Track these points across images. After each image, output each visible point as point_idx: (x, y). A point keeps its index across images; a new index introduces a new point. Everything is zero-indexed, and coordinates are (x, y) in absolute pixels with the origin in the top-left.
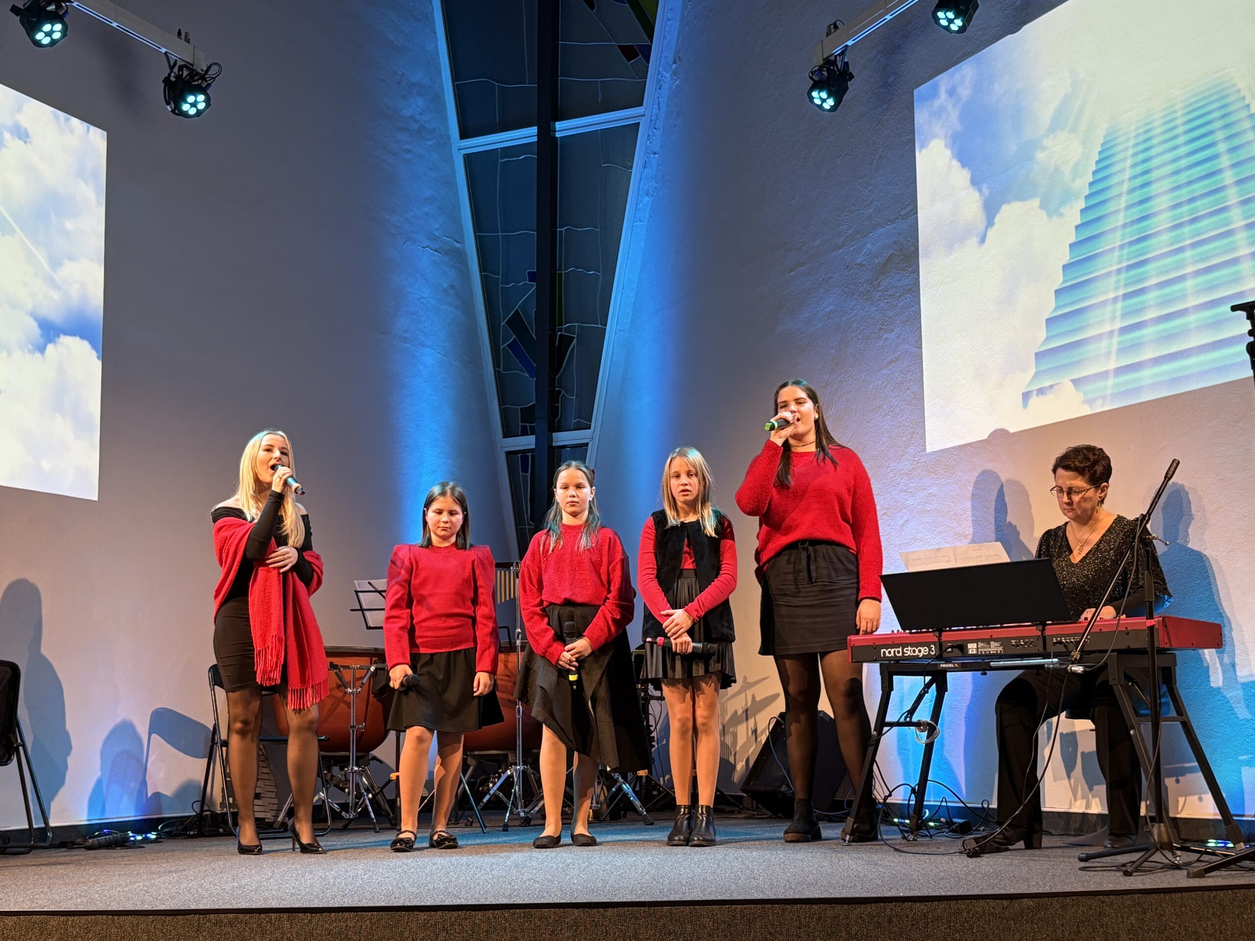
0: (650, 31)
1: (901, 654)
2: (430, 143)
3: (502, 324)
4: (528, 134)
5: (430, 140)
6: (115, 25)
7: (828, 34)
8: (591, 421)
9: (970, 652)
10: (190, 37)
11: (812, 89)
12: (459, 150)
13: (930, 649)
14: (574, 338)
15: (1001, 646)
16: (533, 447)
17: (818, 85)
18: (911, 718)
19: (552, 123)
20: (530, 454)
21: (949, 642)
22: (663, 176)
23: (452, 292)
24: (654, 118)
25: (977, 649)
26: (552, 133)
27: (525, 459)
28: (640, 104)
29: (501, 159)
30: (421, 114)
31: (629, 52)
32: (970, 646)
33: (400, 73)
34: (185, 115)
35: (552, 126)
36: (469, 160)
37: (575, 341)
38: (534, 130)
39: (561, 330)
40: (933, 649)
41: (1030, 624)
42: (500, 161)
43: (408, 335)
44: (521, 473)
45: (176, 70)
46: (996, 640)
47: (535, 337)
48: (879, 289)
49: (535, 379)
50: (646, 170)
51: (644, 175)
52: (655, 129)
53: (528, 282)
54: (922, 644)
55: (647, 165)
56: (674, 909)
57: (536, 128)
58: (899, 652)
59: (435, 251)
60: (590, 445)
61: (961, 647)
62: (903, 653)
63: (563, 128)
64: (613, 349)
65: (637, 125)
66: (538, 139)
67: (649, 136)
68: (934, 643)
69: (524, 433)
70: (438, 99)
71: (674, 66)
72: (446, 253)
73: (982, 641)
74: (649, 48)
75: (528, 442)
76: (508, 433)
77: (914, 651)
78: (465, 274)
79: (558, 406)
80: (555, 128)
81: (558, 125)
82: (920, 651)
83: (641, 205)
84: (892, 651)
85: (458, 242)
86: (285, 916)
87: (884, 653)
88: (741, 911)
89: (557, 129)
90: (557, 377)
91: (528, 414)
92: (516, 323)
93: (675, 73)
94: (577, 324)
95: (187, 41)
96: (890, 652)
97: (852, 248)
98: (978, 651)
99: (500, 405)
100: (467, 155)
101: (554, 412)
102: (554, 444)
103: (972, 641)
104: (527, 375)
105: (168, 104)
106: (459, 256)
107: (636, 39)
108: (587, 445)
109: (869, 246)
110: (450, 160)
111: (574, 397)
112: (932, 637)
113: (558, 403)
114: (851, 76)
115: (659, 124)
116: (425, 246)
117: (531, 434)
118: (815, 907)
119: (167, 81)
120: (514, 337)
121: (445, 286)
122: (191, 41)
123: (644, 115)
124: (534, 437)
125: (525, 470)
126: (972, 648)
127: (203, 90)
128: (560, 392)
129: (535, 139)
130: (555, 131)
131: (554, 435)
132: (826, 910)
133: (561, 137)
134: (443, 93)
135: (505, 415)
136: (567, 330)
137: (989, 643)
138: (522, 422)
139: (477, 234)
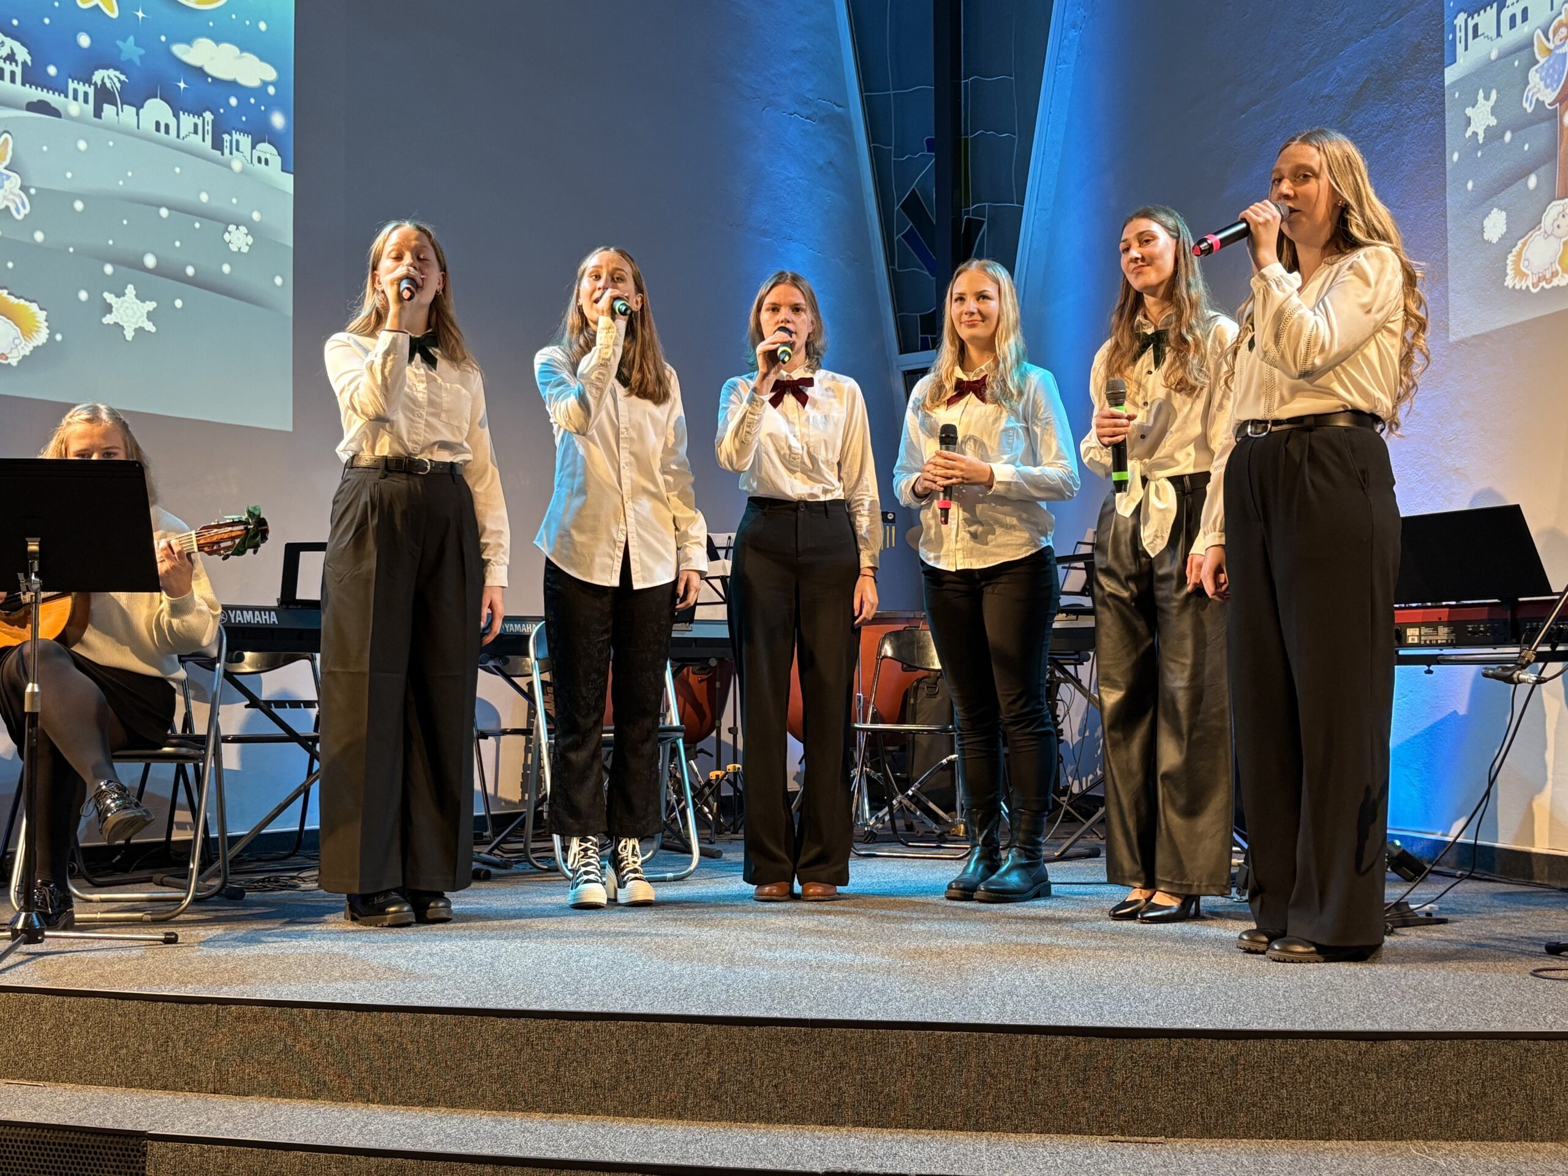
3: (896, 208)
9: (1410, 641)
14: (983, 222)
15: (1452, 631)
32: (1410, 631)
37: (985, 226)
39: (967, 213)
43: (768, 227)
46: (1445, 625)
47: (935, 223)
49: (936, 277)
53: (926, 153)
59: (807, 118)
64: (1033, 232)
69: (925, 347)
72: (822, 121)
73: (1427, 624)
76: (905, 349)
78: (849, 148)
83: (1066, 42)
85: (838, 106)
92: (913, 206)
94: (987, 204)
97: (1318, 75)
98: (1420, 638)
99: (895, 314)
103: (1413, 625)
104: (927, 273)
106: (843, 124)
109: (1339, 69)
116: (792, 112)
120: (911, 224)
121: (821, 162)
126: (1413, 634)
135: (902, 325)
136: (976, 212)
137: (1436, 629)
138: (922, 334)
139: (864, 94)
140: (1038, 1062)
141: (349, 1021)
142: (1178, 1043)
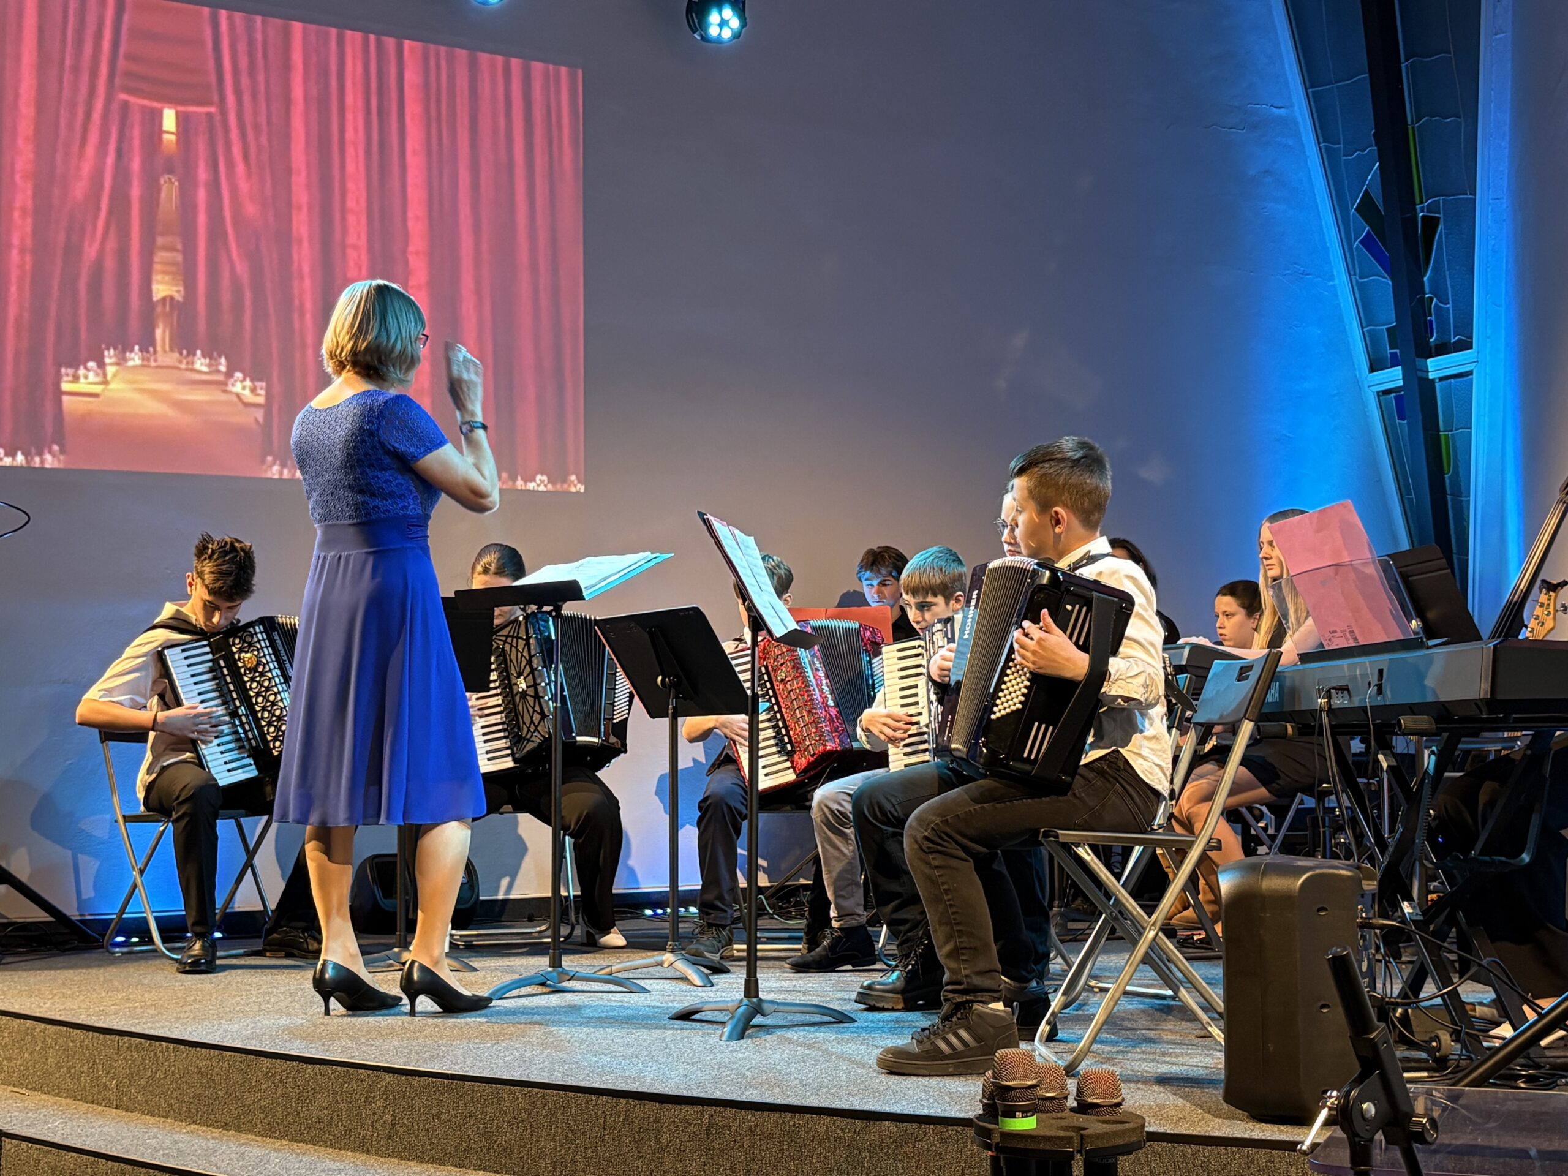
3: (1352, 212)
8: (1471, 337)
14: (1440, 218)
20: (1401, 394)
27: (1398, 401)
37: (1442, 223)
39: (1422, 210)
44: (1396, 422)
53: (1374, 148)
60: (1475, 371)
69: (1392, 364)
72: (1254, 127)
76: (1375, 365)
78: (1294, 151)
79: (1431, 321)
85: (1277, 107)
90: (1425, 279)
92: (1367, 208)
94: (1441, 198)
99: (1362, 327)
101: (1428, 329)
102: (1429, 376)
105: (694, 31)
106: (1282, 126)
108: (1470, 373)
111: (1450, 306)
113: (1430, 315)
116: (1209, 125)
117: (1397, 366)
119: (691, 4)
120: (1368, 228)
124: (1400, 368)
125: (1402, 416)
128: (1431, 299)
131: (1429, 362)
135: (1368, 340)
136: (1431, 208)
138: (1391, 349)
139: (1310, 91)
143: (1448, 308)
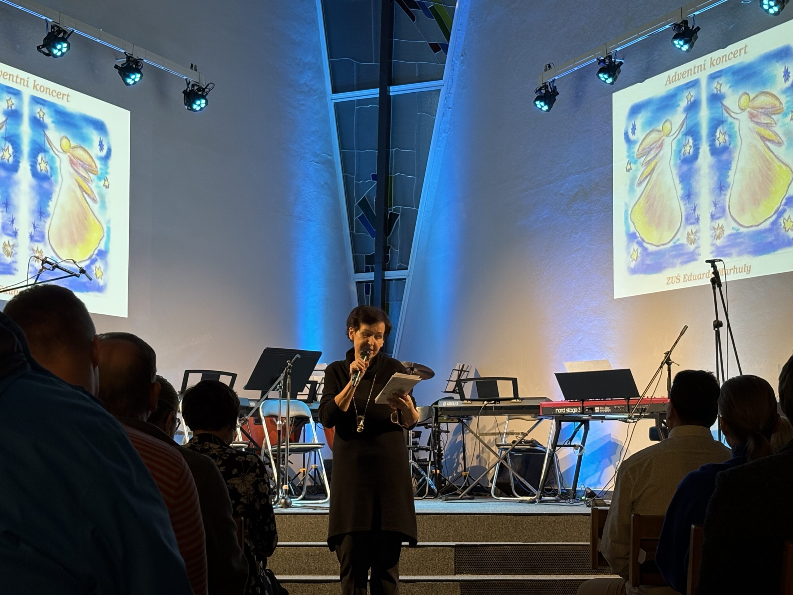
0: (448, 36)
1: (565, 412)
2: (315, 98)
3: (355, 205)
4: (375, 93)
5: (315, 96)
6: (163, 68)
7: (546, 70)
8: (408, 265)
9: (596, 411)
10: (197, 68)
11: (537, 99)
12: (331, 100)
13: (578, 410)
14: (398, 215)
15: (610, 409)
16: (373, 279)
17: (539, 98)
18: (571, 443)
19: (388, 87)
20: (371, 284)
21: (587, 406)
22: (454, 123)
23: (326, 186)
24: (449, 87)
25: (599, 410)
26: (388, 93)
27: (367, 287)
28: (442, 79)
29: (357, 106)
30: (310, 81)
31: (435, 48)
32: (596, 408)
33: (299, 58)
34: (195, 110)
35: (388, 89)
36: (337, 106)
37: (399, 217)
38: (377, 90)
39: (391, 210)
40: (580, 409)
41: (623, 399)
42: (356, 108)
43: (301, 216)
44: (365, 295)
45: (190, 86)
46: (608, 406)
47: (375, 214)
48: (571, 209)
49: (375, 238)
50: (444, 118)
51: (442, 121)
52: (450, 94)
53: (371, 181)
54: (575, 407)
55: (445, 115)
56: (451, 516)
57: (378, 89)
58: (564, 411)
59: (317, 163)
60: (407, 279)
61: (592, 409)
62: (566, 411)
63: (394, 90)
64: (422, 223)
65: (440, 90)
66: (380, 95)
67: (446, 98)
68: (580, 407)
69: (367, 271)
70: (320, 70)
71: (462, 57)
72: (323, 163)
73: (602, 406)
74: (447, 45)
75: (370, 276)
76: (357, 271)
77: (571, 410)
78: (333, 175)
79: (388, 256)
80: (390, 90)
81: (392, 88)
82: (573, 410)
83: (440, 138)
84: (561, 410)
85: (330, 156)
86: (292, 516)
87: (557, 411)
88: (479, 517)
89: (391, 91)
90: (388, 237)
91: (370, 260)
92: (364, 204)
93: (462, 62)
94: (400, 207)
95: (196, 70)
96: (560, 411)
97: (558, 184)
98: (599, 411)
99: (353, 254)
100: (336, 103)
101: (386, 259)
102: (386, 278)
103: (597, 406)
104: (370, 236)
105: (186, 105)
106: (330, 164)
107: (439, 39)
108: (405, 279)
109: (567, 184)
110: (325, 106)
111: (398, 250)
112: (580, 404)
113: (388, 253)
114: (558, 94)
115: (453, 91)
116: (311, 160)
117: (372, 272)
118: (509, 516)
119: (185, 92)
120: (363, 212)
121: (322, 183)
122: (198, 70)
123: (443, 85)
124: (373, 273)
125: (367, 293)
126: (597, 409)
127: (203, 97)
128: (389, 247)
129: (378, 96)
130: (390, 92)
131: (386, 272)
132: (513, 518)
133: (393, 96)
134: (323, 66)
135: (356, 260)
136: (395, 210)
137: (604, 408)
138: (366, 264)
139: (341, 150)
140: (503, 523)
141: (301, 518)
142: (540, 517)
143: (397, 252)
